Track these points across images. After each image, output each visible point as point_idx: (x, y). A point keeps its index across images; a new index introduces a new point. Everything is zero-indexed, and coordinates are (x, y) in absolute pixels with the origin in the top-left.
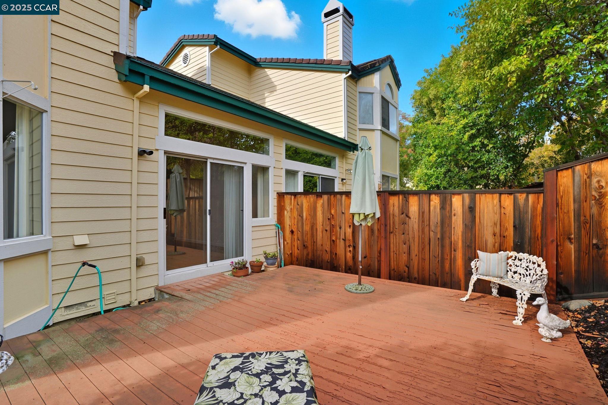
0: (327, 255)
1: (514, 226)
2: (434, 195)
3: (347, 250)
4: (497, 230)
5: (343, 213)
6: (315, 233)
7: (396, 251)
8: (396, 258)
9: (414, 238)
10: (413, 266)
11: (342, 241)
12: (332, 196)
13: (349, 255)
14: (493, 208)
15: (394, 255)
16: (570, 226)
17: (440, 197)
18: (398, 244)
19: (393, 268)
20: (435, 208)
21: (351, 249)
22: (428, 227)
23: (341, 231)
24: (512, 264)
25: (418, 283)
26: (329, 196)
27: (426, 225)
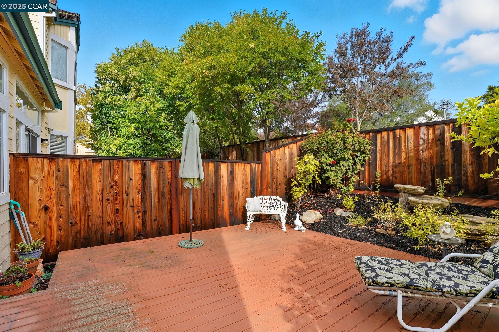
0: (110, 227)
1: (251, 182)
2: (210, 163)
3: (135, 216)
4: (244, 185)
5: (131, 179)
6: (90, 205)
7: (184, 208)
8: (184, 214)
9: (198, 195)
10: (197, 218)
11: (129, 208)
12: (116, 162)
13: (138, 221)
14: (242, 172)
15: (182, 212)
16: (269, 180)
17: (214, 164)
18: (185, 203)
19: (182, 223)
20: (211, 172)
21: (140, 214)
22: (207, 186)
23: (129, 198)
24: (262, 203)
25: (201, 230)
26: (112, 161)
27: (206, 185)
